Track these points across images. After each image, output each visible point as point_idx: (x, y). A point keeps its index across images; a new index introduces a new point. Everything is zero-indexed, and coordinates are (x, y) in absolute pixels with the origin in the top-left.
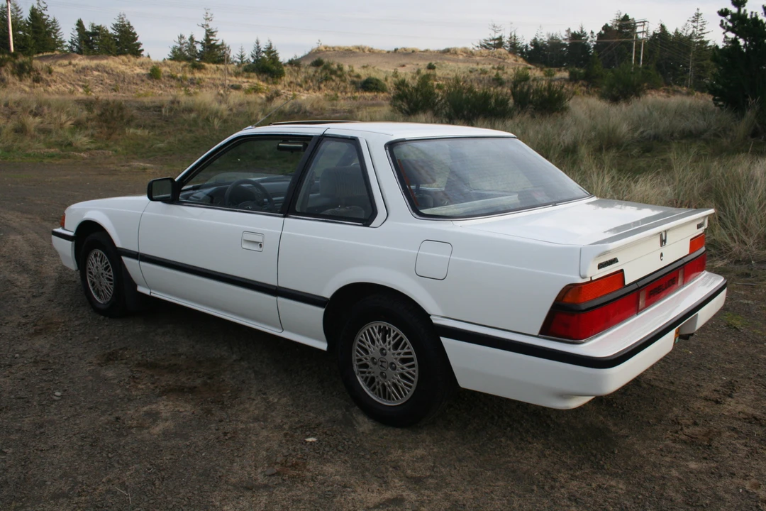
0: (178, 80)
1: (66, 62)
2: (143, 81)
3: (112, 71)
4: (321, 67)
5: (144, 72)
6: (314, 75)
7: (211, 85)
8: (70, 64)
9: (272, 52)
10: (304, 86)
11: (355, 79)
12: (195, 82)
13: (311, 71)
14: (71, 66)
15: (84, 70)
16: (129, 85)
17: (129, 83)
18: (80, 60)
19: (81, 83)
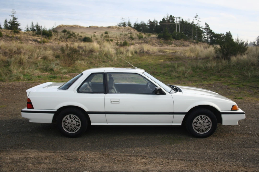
0: (10, 37)
4: (66, 33)
6: (64, 36)
7: (24, 40)
9: (38, 27)
10: (61, 40)
11: (80, 37)
12: (18, 38)
13: (63, 34)
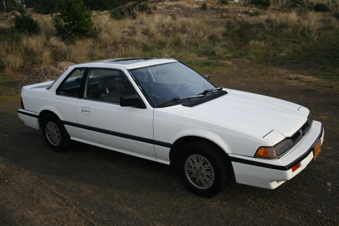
0: (216, 10)
1: (161, 4)
2: (198, 11)
3: (183, 7)
5: (198, 6)
6: (286, 4)
7: (233, 12)
8: (163, 4)
10: (281, 10)
11: (310, 5)
12: (225, 10)
14: (164, 6)
15: (170, 7)
16: (192, 14)
17: (192, 12)
18: (167, 2)
19: (169, 13)
